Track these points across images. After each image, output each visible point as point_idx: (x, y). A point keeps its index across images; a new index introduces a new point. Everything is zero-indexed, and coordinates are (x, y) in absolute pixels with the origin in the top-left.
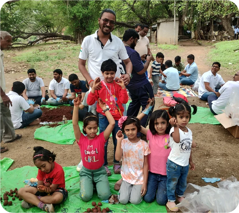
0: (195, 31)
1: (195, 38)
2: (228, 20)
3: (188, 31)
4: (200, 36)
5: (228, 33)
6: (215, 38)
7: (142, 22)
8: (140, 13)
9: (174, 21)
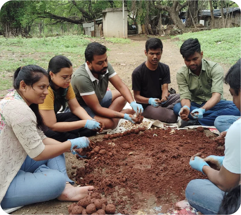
0: (142, 25)
1: (143, 33)
2: (177, 14)
3: (133, 26)
4: (148, 31)
5: (177, 27)
6: (164, 33)
7: (85, 17)
8: (82, 7)
9: (122, 11)
